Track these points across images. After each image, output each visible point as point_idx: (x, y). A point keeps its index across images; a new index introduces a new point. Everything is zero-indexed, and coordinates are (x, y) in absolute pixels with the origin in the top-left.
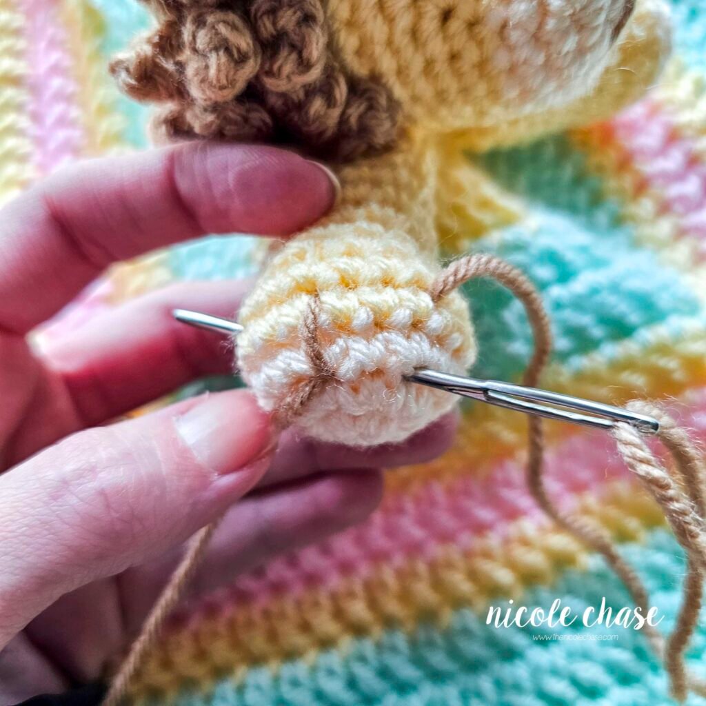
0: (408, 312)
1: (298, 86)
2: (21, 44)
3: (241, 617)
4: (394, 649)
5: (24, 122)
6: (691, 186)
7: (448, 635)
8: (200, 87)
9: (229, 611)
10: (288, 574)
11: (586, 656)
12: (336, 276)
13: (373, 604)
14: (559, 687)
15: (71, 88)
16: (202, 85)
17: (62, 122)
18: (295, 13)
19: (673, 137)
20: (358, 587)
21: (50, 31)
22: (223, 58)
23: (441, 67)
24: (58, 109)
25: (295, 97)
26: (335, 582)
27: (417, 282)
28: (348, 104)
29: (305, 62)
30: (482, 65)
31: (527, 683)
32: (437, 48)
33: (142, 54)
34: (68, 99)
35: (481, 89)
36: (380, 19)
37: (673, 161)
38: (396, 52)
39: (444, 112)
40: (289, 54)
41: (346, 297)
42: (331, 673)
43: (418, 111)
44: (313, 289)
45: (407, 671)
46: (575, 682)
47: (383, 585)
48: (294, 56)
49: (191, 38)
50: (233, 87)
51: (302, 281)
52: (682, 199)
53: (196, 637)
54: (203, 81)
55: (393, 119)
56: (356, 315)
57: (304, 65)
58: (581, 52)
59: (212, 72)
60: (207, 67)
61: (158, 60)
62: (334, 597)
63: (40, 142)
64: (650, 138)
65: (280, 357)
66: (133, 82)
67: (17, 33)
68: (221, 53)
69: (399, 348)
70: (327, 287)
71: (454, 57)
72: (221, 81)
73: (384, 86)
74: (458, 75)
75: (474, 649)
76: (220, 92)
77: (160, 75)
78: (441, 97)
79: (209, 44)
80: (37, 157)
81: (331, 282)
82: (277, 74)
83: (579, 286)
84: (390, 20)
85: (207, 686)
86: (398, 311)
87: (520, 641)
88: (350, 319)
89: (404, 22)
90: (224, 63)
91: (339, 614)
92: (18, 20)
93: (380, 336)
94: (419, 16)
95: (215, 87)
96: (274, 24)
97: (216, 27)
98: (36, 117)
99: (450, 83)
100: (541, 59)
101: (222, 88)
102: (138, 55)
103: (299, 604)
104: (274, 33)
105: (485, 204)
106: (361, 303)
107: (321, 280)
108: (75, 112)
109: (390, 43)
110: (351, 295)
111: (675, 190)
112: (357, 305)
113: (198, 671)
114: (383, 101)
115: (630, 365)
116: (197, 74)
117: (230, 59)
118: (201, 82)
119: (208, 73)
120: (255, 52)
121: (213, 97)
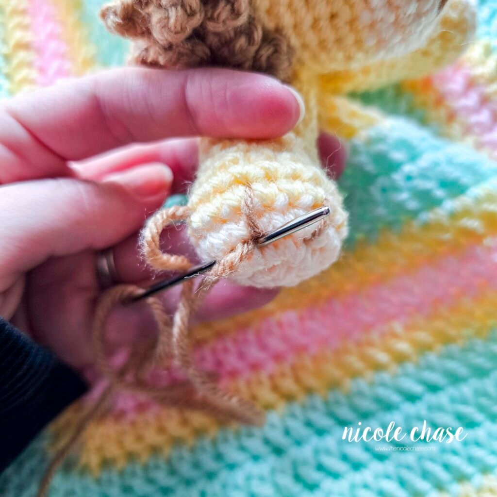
0: (311, 197)
1: (230, 28)
2: (27, 20)
4: (314, 408)
5: (35, 73)
6: (484, 116)
7: (349, 396)
8: (161, 31)
10: (240, 365)
12: (262, 172)
13: (297, 380)
15: (63, 48)
16: (163, 30)
17: (60, 72)
19: (471, 84)
20: (287, 370)
21: (45, 9)
22: (180, 12)
24: (56, 63)
25: (227, 35)
26: (271, 367)
27: (316, 179)
28: (260, 47)
29: (236, 12)
30: (352, 22)
32: (323, 9)
34: (62, 56)
35: (350, 39)
37: (471, 100)
38: (294, 12)
39: (323, 57)
40: (226, 6)
41: (269, 186)
42: (273, 426)
43: (306, 56)
44: (245, 181)
45: (324, 421)
47: (303, 367)
48: (229, 7)
50: (184, 32)
51: (238, 176)
52: (479, 124)
54: (164, 27)
55: (290, 61)
56: (277, 198)
57: (235, 13)
59: (172, 21)
60: (168, 18)
61: (136, 7)
62: (271, 377)
64: (456, 84)
67: (24, 12)
68: (179, 8)
70: (256, 179)
71: (333, 16)
72: (177, 28)
73: (285, 36)
74: (336, 29)
75: (366, 404)
76: (175, 36)
78: (322, 45)
81: (259, 176)
82: (216, 19)
85: (191, 441)
86: (304, 197)
88: (273, 202)
90: (181, 15)
91: (275, 388)
92: (23, 3)
93: (292, 211)
95: (172, 32)
99: (329, 34)
101: (176, 33)
102: (123, 4)
103: (248, 383)
106: (280, 190)
107: (251, 176)
108: (68, 65)
109: (290, 5)
110: (272, 185)
111: (474, 119)
112: (277, 191)
113: (184, 432)
114: (284, 48)
115: (466, 212)
116: (160, 22)
117: (185, 13)
118: (163, 27)
119: (168, 22)
120: (200, 9)
121: (170, 39)
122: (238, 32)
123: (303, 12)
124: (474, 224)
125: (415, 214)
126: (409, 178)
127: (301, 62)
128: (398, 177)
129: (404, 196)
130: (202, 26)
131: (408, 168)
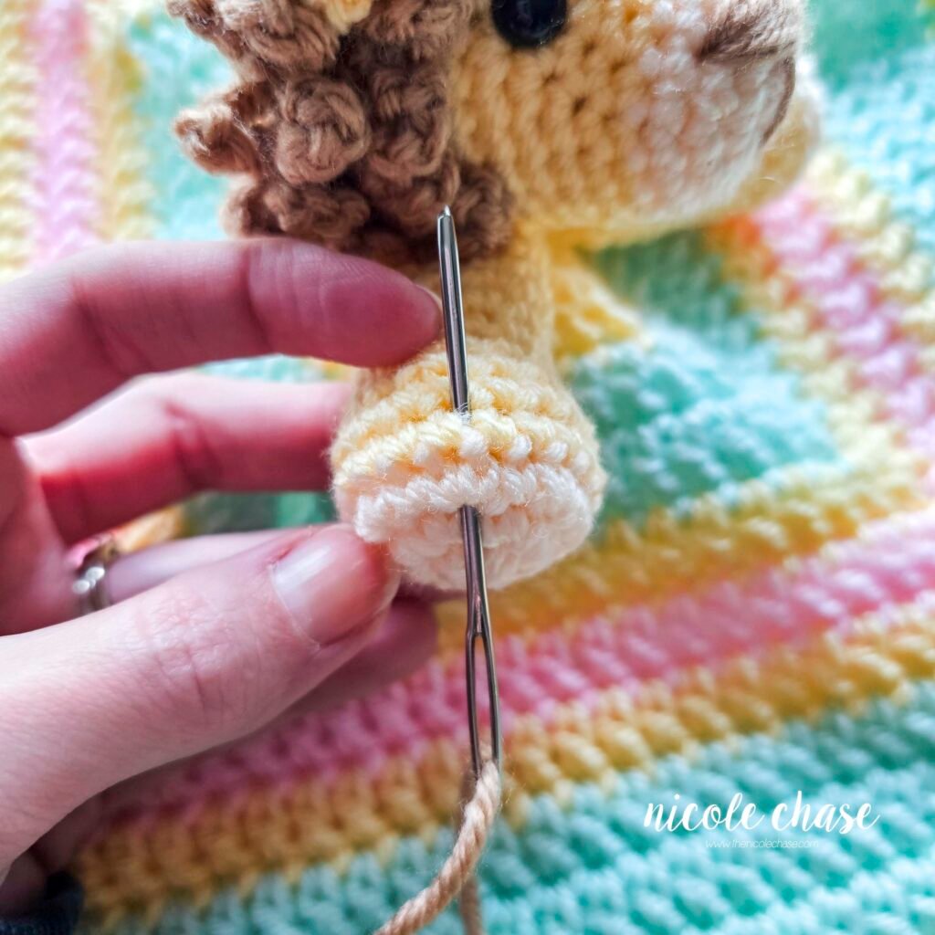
0: (565, 446)
2: (31, 102)
3: (254, 809)
5: (26, 191)
6: (851, 298)
8: (294, 163)
9: (238, 801)
10: (320, 754)
11: (694, 871)
12: (490, 396)
13: (427, 794)
14: (658, 907)
15: (87, 151)
16: (298, 161)
17: (71, 190)
18: (427, 94)
19: (832, 238)
20: (409, 772)
21: (68, 86)
22: (331, 135)
23: (568, 159)
24: (69, 176)
26: (379, 764)
28: (460, 194)
29: (428, 151)
30: (615, 166)
31: (619, 900)
32: (567, 141)
33: (220, 116)
34: (82, 165)
35: (611, 190)
36: (503, 102)
37: (831, 266)
38: (518, 140)
40: (414, 140)
41: (501, 421)
42: (366, 883)
43: (533, 206)
46: (680, 904)
47: (442, 770)
48: (418, 142)
49: (290, 107)
50: (334, 167)
52: (840, 311)
53: (194, 831)
54: (300, 157)
55: (506, 214)
56: (515, 443)
57: (426, 154)
58: (725, 160)
59: (314, 149)
60: (308, 142)
61: (236, 125)
62: (376, 786)
63: (42, 214)
64: (803, 240)
65: (410, 484)
66: (205, 148)
67: (27, 88)
68: (329, 129)
69: (551, 482)
70: (480, 407)
71: (583, 152)
72: (322, 160)
73: (499, 176)
74: (587, 173)
76: (316, 172)
77: (238, 144)
78: (564, 194)
79: (315, 117)
80: (38, 232)
81: (485, 401)
82: (392, 158)
83: (695, 416)
84: (514, 104)
85: (204, 898)
86: (554, 444)
87: (611, 842)
89: (531, 107)
90: (330, 141)
91: (381, 808)
92: (30, 74)
94: (548, 102)
95: (312, 166)
96: (401, 102)
97: (327, 98)
98: (41, 186)
99: (575, 180)
100: (681, 164)
101: (319, 168)
103: (331, 793)
104: (399, 110)
105: (594, 315)
106: (519, 430)
108: (89, 180)
109: (511, 129)
110: (506, 419)
111: (831, 301)
112: (515, 431)
113: (196, 875)
114: (497, 193)
115: (759, 510)
116: (293, 148)
117: (338, 138)
118: (297, 157)
119: (307, 150)
120: (365, 133)
121: (307, 176)
122: (420, 181)
123: (532, 141)
124: (770, 530)
125: (668, 498)
126: (666, 438)
127: (525, 214)
128: (648, 434)
129: (654, 465)
130: (364, 161)
131: (665, 421)
